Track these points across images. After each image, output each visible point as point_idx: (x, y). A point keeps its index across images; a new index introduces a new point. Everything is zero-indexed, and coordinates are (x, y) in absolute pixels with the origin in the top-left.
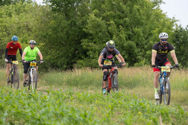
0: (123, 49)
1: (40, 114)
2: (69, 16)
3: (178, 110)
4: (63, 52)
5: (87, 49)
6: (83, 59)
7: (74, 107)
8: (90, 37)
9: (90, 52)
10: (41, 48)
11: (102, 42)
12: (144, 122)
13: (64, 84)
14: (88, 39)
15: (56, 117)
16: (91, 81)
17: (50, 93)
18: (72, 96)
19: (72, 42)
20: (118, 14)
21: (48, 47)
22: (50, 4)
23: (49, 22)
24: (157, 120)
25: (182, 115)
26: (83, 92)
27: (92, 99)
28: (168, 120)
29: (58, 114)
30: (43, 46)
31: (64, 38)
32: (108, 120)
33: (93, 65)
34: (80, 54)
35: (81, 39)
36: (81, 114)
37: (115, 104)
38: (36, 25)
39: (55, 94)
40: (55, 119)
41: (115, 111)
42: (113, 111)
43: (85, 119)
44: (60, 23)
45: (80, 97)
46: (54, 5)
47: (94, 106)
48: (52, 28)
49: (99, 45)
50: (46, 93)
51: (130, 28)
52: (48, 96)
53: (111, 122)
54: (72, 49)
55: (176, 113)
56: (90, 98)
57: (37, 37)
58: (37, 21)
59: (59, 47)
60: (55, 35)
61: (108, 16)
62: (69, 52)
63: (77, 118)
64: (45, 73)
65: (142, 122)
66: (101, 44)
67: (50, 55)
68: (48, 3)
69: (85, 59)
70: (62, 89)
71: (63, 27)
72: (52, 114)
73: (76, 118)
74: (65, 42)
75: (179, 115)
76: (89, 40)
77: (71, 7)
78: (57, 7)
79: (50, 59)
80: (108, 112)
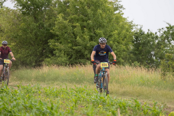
0: (86, 49)
1: (11, 107)
2: (38, 18)
3: (134, 103)
4: (32, 51)
5: (53, 49)
6: (50, 57)
7: (42, 101)
8: (57, 38)
9: (56, 51)
10: (12, 47)
11: (67, 42)
12: (104, 114)
13: (33, 80)
14: (54, 40)
15: (25, 109)
16: (57, 77)
17: (20, 88)
18: (40, 91)
19: (40, 42)
20: (81, 17)
21: (19, 47)
22: (20, 8)
23: (20, 25)
24: (115, 112)
25: (138, 108)
26: (50, 88)
27: (57, 94)
28: (126, 112)
29: (27, 107)
30: (14, 46)
31: (33, 38)
32: (72, 112)
33: (59, 63)
34: (47, 53)
35: (48, 40)
36: (48, 107)
37: (79, 98)
38: (8, 27)
39: (24, 88)
40: (25, 111)
41: (78, 104)
42: (77, 104)
43: (51, 111)
44: (29, 24)
45: (47, 92)
46: (24, 9)
47: (59, 100)
48: (22, 29)
49: (64, 45)
50: (16, 88)
51: (92, 30)
52: (18, 91)
53: (74, 114)
54: (40, 48)
55: (133, 106)
56: (56, 92)
57: (8, 37)
58: (9, 23)
59: (28, 47)
60: (25, 36)
61: (72, 19)
62: (37, 52)
63: (45, 111)
64: (16, 70)
65: (103, 114)
66: (66, 44)
67: (20, 54)
68: (18, 7)
69: (52, 58)
70: (31, 84)
71: (32, 29)
72: (22, 107)
73: (43, 110)
74: (34, 42)
75: (135, 108)
76: (56, 40)
77: (40, 11)
78: (27, 11)
79: (20, 58)
80: (72, 105)
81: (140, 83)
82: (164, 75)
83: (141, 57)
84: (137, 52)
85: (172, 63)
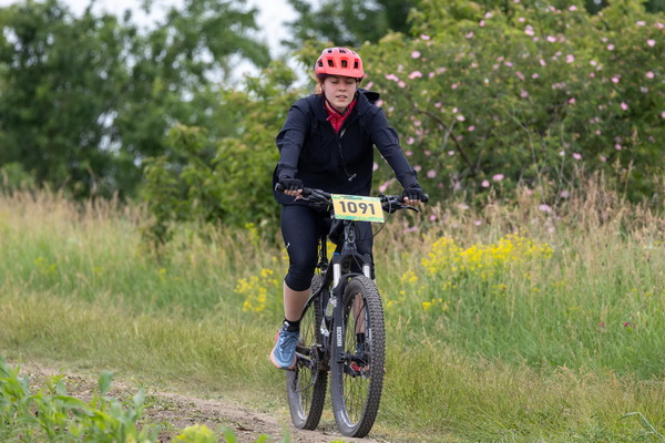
81: (33, 272)
82: (160, 234)
83: (44, 141)
84: (25, 113)
85: (200, 174)
